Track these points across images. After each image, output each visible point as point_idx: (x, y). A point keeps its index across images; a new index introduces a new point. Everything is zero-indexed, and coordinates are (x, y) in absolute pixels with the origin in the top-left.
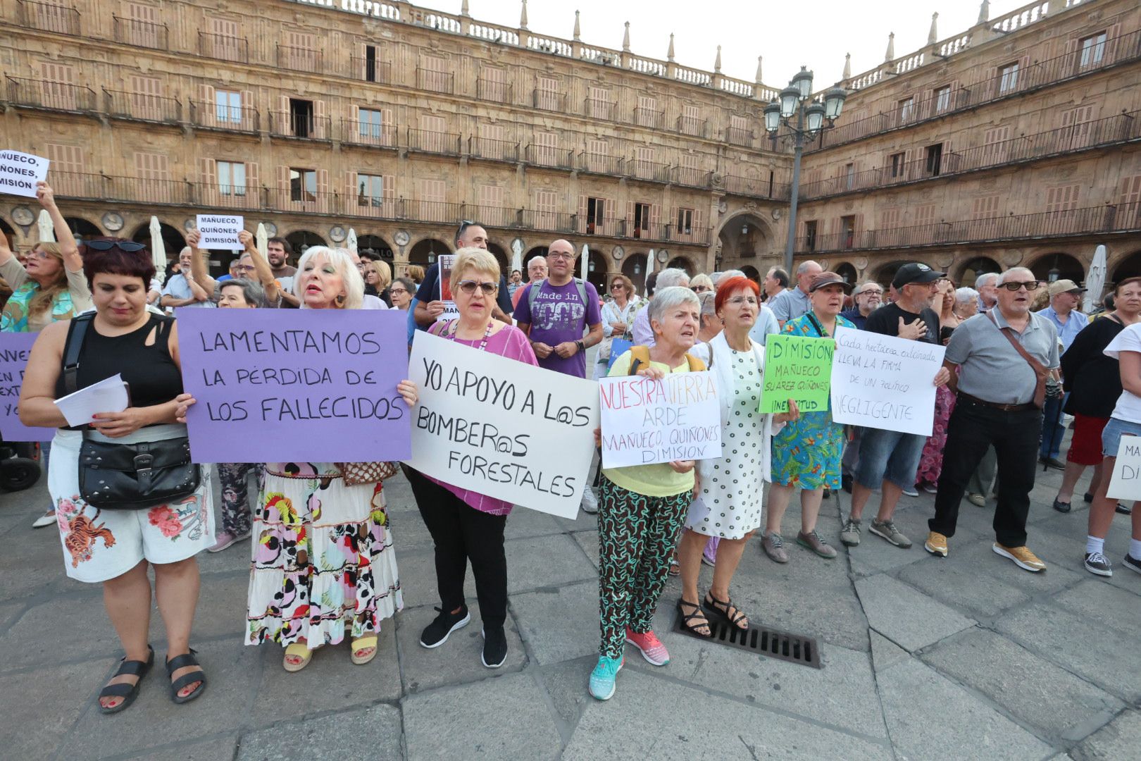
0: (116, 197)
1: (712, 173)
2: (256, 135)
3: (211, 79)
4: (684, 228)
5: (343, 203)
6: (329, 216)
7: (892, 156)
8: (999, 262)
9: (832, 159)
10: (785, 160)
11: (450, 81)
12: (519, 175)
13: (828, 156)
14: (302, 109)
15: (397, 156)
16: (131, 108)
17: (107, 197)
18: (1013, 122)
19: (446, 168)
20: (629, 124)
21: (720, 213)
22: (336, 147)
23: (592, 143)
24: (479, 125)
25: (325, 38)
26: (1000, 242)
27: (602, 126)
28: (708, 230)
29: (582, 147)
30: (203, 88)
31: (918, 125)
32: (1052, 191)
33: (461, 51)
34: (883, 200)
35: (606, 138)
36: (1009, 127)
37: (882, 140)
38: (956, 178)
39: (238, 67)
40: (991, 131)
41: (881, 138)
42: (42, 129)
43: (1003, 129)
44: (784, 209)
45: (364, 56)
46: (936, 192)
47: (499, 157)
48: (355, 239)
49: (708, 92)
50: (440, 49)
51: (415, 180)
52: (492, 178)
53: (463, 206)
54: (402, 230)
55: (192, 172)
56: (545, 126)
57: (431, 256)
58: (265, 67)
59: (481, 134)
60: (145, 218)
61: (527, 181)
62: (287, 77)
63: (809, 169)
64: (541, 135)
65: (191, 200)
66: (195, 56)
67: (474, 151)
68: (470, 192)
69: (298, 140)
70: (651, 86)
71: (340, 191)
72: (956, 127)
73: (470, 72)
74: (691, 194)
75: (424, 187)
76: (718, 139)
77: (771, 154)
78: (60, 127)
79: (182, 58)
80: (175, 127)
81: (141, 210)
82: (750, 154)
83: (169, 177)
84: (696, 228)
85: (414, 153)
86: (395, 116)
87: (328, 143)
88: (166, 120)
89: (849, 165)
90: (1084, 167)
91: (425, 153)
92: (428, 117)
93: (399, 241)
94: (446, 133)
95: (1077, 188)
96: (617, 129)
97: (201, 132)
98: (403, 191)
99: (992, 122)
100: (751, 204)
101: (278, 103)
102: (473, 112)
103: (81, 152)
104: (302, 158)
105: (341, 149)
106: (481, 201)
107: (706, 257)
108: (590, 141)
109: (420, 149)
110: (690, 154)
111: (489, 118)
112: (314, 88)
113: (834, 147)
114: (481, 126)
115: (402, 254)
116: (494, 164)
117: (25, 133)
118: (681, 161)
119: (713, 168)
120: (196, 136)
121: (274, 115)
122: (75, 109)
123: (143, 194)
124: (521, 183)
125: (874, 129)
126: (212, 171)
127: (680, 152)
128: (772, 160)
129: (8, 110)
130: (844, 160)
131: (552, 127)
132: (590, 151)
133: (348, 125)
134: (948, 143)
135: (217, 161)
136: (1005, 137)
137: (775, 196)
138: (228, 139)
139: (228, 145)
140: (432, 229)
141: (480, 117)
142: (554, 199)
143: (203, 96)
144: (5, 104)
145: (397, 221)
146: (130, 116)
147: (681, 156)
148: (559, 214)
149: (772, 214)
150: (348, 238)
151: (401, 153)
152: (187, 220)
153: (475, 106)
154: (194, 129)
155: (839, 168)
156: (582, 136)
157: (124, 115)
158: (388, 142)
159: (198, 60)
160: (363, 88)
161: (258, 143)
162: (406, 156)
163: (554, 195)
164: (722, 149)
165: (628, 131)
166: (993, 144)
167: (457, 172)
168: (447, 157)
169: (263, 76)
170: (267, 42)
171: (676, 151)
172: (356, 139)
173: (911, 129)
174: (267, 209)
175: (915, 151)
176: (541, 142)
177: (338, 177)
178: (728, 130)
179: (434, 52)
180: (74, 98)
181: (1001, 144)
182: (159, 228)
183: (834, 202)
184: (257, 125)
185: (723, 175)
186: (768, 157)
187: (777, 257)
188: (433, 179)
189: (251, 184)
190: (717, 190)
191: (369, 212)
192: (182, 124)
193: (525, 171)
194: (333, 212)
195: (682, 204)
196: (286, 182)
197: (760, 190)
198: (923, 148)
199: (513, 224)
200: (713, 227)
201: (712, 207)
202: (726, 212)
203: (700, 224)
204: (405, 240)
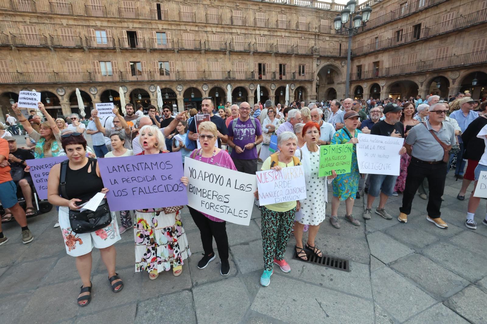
0: (61, 81)
1: (313, 47)
2: (114, 49)
3: (93, 26)
4: (301, 73)
5: (154, 75)
6: (148, 81)
7: (396, 32)
8: (448, 78)
9: (368, 35)
10: (347, 38)
11: (194, 16)
12: (227, 56)
13: (366, 34)
14: (132, 35)
15: (174, 52)
16: (62, 42)
17: (57, 81)
18: (456, 9)
19: (196, 56)
20: (275, 28)
21: (317, 65)
22: (148, 51)
23: (259, 38)
24: (208, 35)
25: (138, 2)
26: (449, 68)
27: (262, 30)
28: (312, 73)
29: (254, 41)
30: (90, 30)
31: (409, 16)
32: (475, 42)
33: (198, 2)
34: (393, 53)
35: (264, 35)
36: (454, 12)
37: (392, 25)
38: (427, 40)
39: (103, 19)
40: (445, 15)
41: (391, 23)
42: (28, 55)
43: (452, 13)
44: (346, 61)
45: (156, 9)
46: (418, 47)
47: (218, 49)
48: (160, 90)
49: (310, 10)
50: (188, 2)
51: (183, 62)
52: (216, 58)
53: (204, 72)
54: (180, 85)
55: (90, 67)
56: (237, 33)
57: (193, 95)
58: (115, 18)
59: (210, 39)
60: (74, 89)
61: (231, 58)
62: (124, 22)
63: (358, 41)
64: (236, 37)
65: (91, 80)
66: (85, 16)
67: (207, 47)
68: (207, 65)
69: (132, 49)
70: (283, 9)
71: (152, 70)
72: (428, 14)
73: (202, 11)
74: (304, 58)
75: (187, 65)
76: (316, 31)
78: (35, 53)
79: (79, 18)
80: (80, 49)
81: (72, 86)
82: (330, 37)
83: (81, 71)
84: (307, 73)
85: (181, 50)
86: (172, 34)
87: (145, 50)
88: (77, 46)
89: (377, 38)
91: (186, 50)
92: (186, 34)
93: (178, 90)
94: (194, 40)
96: (269, 31)
97: (92, 50)
98: (178, 68)
99: (446, 10)
100: (331, 60)
101: (121, 33)
102: (205, 29)
103: (45, 64)
104: (134, 57)
105: (150, 51)
106: (211, 69)
107: (312, 86)
108: (257, 37)
109: (184, 48)
110: (303, 39)
111: (213, 31)
112: (136, 25)
113: (369, 30)
114: (209, 35)
115: (180, 95)
116: (216, 52)
117: (21, 57)
118: (299, 43)
119: (313, 45)
120: (90, 52)
121: (120, 39)
122: (39, 45)
123: (71, 79)
124: (228, 60)
125: (389, 19)
126: (98, 66)
127: (298, 39)
128: (340, 39)
129: (13, 48)
130: (374, 35)
131: (240, 33)
132: (258, 42)
133: (152, 40)
134: (424, 23)
135: (99, 62)
136: (452, 17)
137: (342, 55)
138: (103, 52)
139: (103, 54)
140: (192, 83)
141: (208, 31)
142: (243, 65)
143: (90, 34)
144: (12, 46)
145: (177, 81)
146: (62, 46)
147: (299, 41)
148: (246, 72)
149: (341, 63)
150: (157, 90)
151: (176, 51)
152: (90, 88)
153: (206, 26)
154: (88, 49)
155: (372, 39)
156: (254, 36)
157: (59, 46)
158: (170, 46)
159: (86, 18)
160: (157, 23)
161: (116, 52)
162: (178, 52)
163: (243, 64)
164: (317, 35)
165: (274, 31)
167: (201, 57)
168: (196, 51)
169: (114, 22)
170: (114, 6)
171: (296, 38)
172: (156, 46)
173: (406, 18)
174: (122, 81)
175: (408, 28)
176: (236, 40)
177: (150, 64)
178: (319, 26)
179: (186, 3)
180: (38, 40)
181: (451, 21)
182: (79, 93)
183: (370, 56)
184: (114, 44)
185: (318, 48)
186: (339, 37)
187: (344, 83)
188: (191, 61)
189: (115, 70)
190: (315, 55)
191: (165, 78)
192: (83, 47)
193: (230, 54)
194: (150, 79)
195: (300, 63)
196: (129, 69)
197: (336, 54)
198: (412, 26)
199: (226, 78)
200: (314, 72)
201: (314, 63)
202: (320, 65)
203: (309, 71)
204: (181, 89)
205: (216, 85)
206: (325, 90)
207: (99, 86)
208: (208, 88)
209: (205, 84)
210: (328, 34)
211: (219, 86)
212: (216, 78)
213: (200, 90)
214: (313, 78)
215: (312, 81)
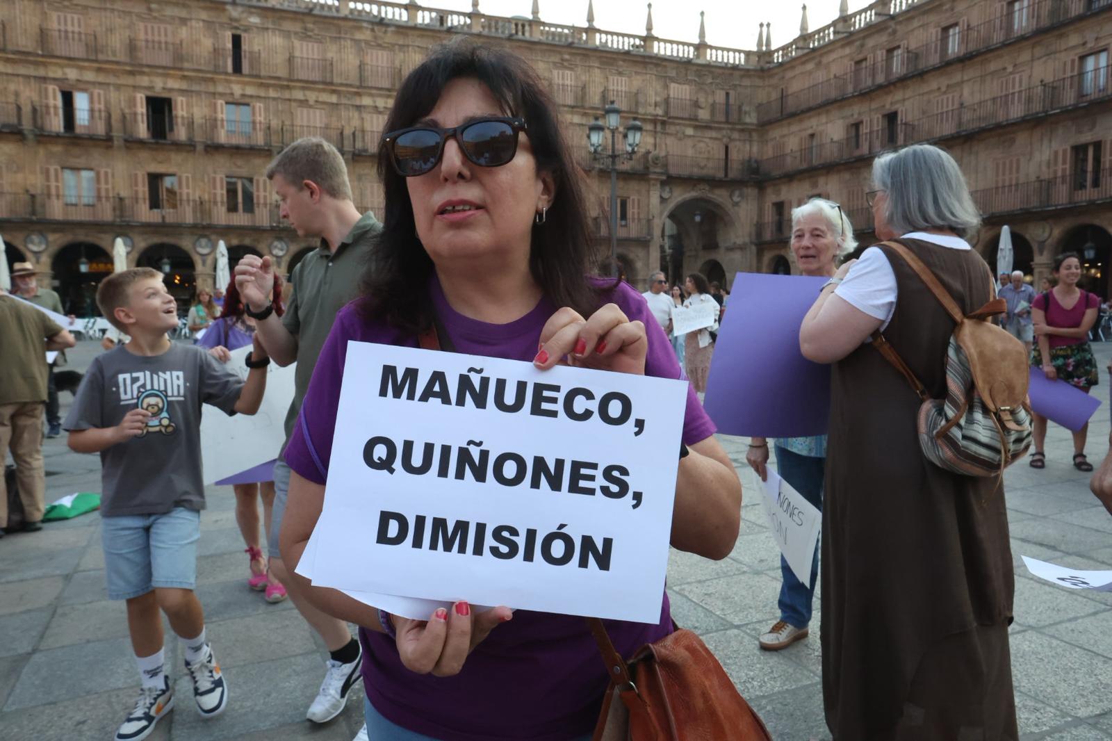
1: (648, 152)
2: (108, 139)
3: (55, 79)
5: (210, 210)
6: (195, 226)
7: (852, 125)
9: (794, 128)
10: (742, 130)
11: (328, 68)
13: (789, 124)
14: (159, 108)
18: (958, 88)
21: (663, 200)
22: (200, 148)
24: (364, 116)
25: (184, 29)
28: (649, 221)
30: (46, 89)
31: (872, 91)
32: (997, 165)
33: (340, 33)
34: (847, 176)
36: (955, 94)
37: (841, 107)
39: (86, 64)
40: (940, 99)
41: (838, 104)
43: (950, 96)
44: (745, 190)
45: (229, 45)
48: (225, 252)
49: (639, 59)
50: (316, 32)
54: (279, 239)
55: (35, 181)
58: (117, 63)
59: (368, 127)
62: (142, 73)
63: (772, 140)
65: (34, 212)
66: (38, 55)
67: (359, 145)
69: (157, 143)
70: (567, 57)
71: (206, 197)
72: (909, 93)
73: (351, 57)
76: (654, 112)
77: (722, 126)
79: (23, 57)
80: (13, 133)
82: (696, 127)
83: (7, 189)
84: (633, 219)
86: (267, 109)
87: (191, 145)
88: (5, 126)
89: (812, 136)
90: (1022, 138)
92: (305, 110)
93: (276, 252)
94: (327, 127)
95: (1018, 160)
97: (47, 138)
99: (939, 89)
100: (701, 186)
101: (132, 103)
102: (357, 101)
104: (160, 162)
105: (206, 151)
107: (648, 253)
111: (376, 107)
112: (173, 84)
113: (794, 115)
114: (367, 116)
119: (650, 148)
120: (39, 142)
121: (128, 117)
125: (833, 94)
126: (57, 180)
128: (724, 132)
130: (805, 130)
133: (213, 123)
134: (902, 111)
135: (63, 169)
136: (953, 105)
137: (732, 175)
138: (77, 145)
139: (76, 151)
141: (364, 107)
143: (47, 97)
145: (272, 229)
149: (731, 196)
150: (218, 251)
152: (29, 235)
153: (358, 94)
154: (36, 135)
155: (802, 139)
158: (260, 140)
159: (40, 59)
160: (228, 81)
161: (111, 147)
164: (662, 123)
166: (942, 113)
169: (114, 73)
170: (117, 35)
172: (222, 137)
173: (866, 95)
174: (122, 221)
175: (872, 119)
177: (203, 180)
178: (667, 101)
179: (310, 37)
181: (950, 113)
183: (800, 180)
184: (109, 127)
185: (663, 154)
186: (720, 129)
187: (742, 248)
189: (103, 194)
190: (655, 173)
191: (240, 219)
192: (22, 130)
194: (199, 221)
195: (614, 191)
196: (143, 189)
197: (713, 168)
198: (880, 116)
200: (653, 217)
201: (651, 193)
202: (670, 198)
203: (639, 213)
204: (282, 250)
206: (699, 263)
207: (54, 231)
210: (690, 119)
214: (650, 232)
215: (649, 241)
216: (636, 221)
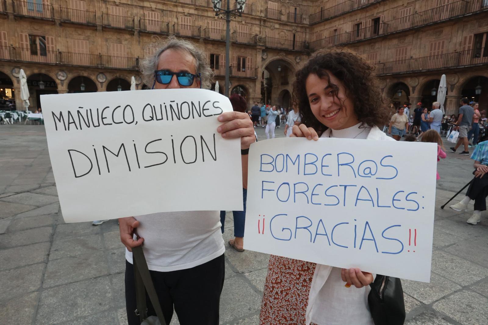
1: (257, 35)
4: (241, 68)
5: (19, 53)
7: (356, 25)
8: (408, 85)
9: (327, 27)
10: (302, 27)
12: (136, 37)
13: (325, 25)
15: (55, 24)
18: (413, 5)
19: (88, 33)
20: (204, 7)
21: (263, 59)
22: (11, 17)
23: (182, 18)
24: (108, 6)
26: (407, 73)
27: (187, 7)
28: (256, 69)
29: (175, 20)
31: (367, 7)
32: (432, 44)
35: (190, 15)
36: (411, 7)
37: (351, 16)
38: (387, 37)
40: (403, 10)
41: (350, 14)
43: (409, 8)
44: (302, 56)
46: (377, 45)
47: (122, 26)
51: (68, 40)
52: (119, 39)
53: (101, 56)
54: (62, 71)
56: (151, 7)
57: (83, 86)
59: (110, 12)
61: (141, 41)
63: (316, 33)
64: (149, 13)
67: (105, 23)
68: (105, 48)
71: (17, 45)
72: (387, 7)
74: (245, 48)
75: (74, 44)
76: (260, 15)
77: (293, 24)
82: (280, 24)
85: (65, 23)
89: (336, 30)
90: (447, 30)
91: (73, 23)
93: (60, 77)
94: (87, 11)
95: (443, 42)
96: (196, 9)
98: (60, 47)
99: (403, 5)
100: (282, 54)
105: (14, 19)
106: (112, 53)
107: (255, 85)
108: (180, 17)
109: (71, 21)
110: (243, 24)
113: (327, 20)
114: (110, 7)
115: (62, 85)
116: (118, 31)
118: (238, 28)
119: (258, 33)
124: (137, 43)
125: (347, 9)
127: (237, 23)
128: (294, 28)
130: (333, 27)
131: (156, 8)
132: (180, 23)
133: (18, 3)
134: (382, 17)
136: (410, 13)
137: (296, 49)
140: (81, 70)
145: (56, 65)
147: (238, 26)
149: (295, 59)
150: (21, 76)
151: (58, 23)
155: (330, 31)
156: (175, 14)
158: (48, 15)
162: (61, 25)
164: (264, 21)
165: (204, 10)
166: (404, 17)
167: (96, 35)
168: (88, 26)
171: (234, 22)
172: (25, 12)
173: (365, 8)
175: (366, 21)
176: (149, 17)
177: (15, 36)
178: (266, 10)
181: (408, 17)
185: (264, 36)
186: (292, 26)
188: (80, 39)
190: (260, 45)
191: (39, 59)
193: (139, 35)
194: (13, 59)
195: (239, 54)
197: (287, 45)
198: (371, 20)
199: (134, 67)
200: (258, 67)
201: (258, 55)
202: (267, 58)
203: (251, 65)
204: (64, 77)
205: (118, 75)
206: (279, 91)
208: (106, 79)
209: (102, 73)
210: (277, 20)
211: (122, 77)
212: (118, 66)
213: (95, 81)
214: (256, 75)
215: (256, 79)
216: (250, 69)
